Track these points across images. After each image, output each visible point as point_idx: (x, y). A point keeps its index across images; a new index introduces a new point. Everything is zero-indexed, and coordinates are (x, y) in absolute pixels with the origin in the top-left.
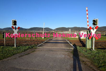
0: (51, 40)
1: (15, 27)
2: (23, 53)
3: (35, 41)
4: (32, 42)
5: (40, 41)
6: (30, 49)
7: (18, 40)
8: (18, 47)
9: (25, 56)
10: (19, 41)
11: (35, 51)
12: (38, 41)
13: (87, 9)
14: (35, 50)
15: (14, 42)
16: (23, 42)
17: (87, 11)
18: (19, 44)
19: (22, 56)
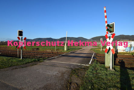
0: (73, 53)
1: (22, 37)
12: (57, 53)
13: (105, 9)
17: (105, 11)
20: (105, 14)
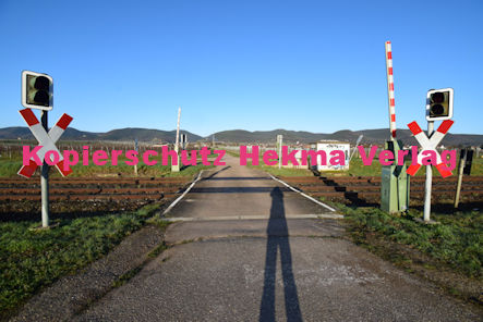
0: (211, 178)
2: (96, 266)
3: (142, 186)
4: (128, 189)
5: (167, 183)
6: (133, 232)
7: (60, 182)
8: (61, 226)
9: (115, 294)
10: (65, 187)
11: (165, 245)
12: (155, 182)
14: (167, 237)
15: (40, 193)
16: (88, 190)
17: (390, 56)
18: (67, 202)
19: (97, 297)
20: (390, 63)
